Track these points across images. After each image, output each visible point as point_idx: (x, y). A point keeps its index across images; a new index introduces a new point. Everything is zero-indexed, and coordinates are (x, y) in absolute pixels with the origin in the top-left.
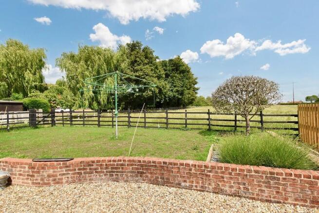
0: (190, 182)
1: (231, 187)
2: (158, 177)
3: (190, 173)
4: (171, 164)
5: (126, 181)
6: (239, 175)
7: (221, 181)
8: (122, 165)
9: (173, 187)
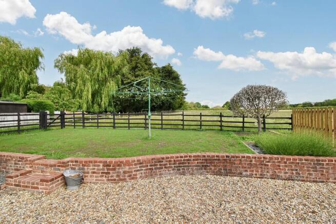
0: (250, 171)
1: (286, 173)
2: (221, 169)
3: (251, 164)
4: (233, 157)
5: (192, 174)
6: (292, 163)
7: (277, 169)
8: (188, 160)
9: (235, 176)
